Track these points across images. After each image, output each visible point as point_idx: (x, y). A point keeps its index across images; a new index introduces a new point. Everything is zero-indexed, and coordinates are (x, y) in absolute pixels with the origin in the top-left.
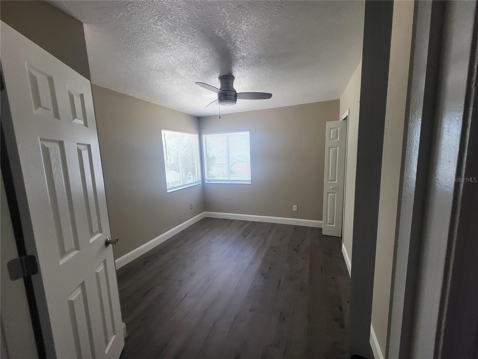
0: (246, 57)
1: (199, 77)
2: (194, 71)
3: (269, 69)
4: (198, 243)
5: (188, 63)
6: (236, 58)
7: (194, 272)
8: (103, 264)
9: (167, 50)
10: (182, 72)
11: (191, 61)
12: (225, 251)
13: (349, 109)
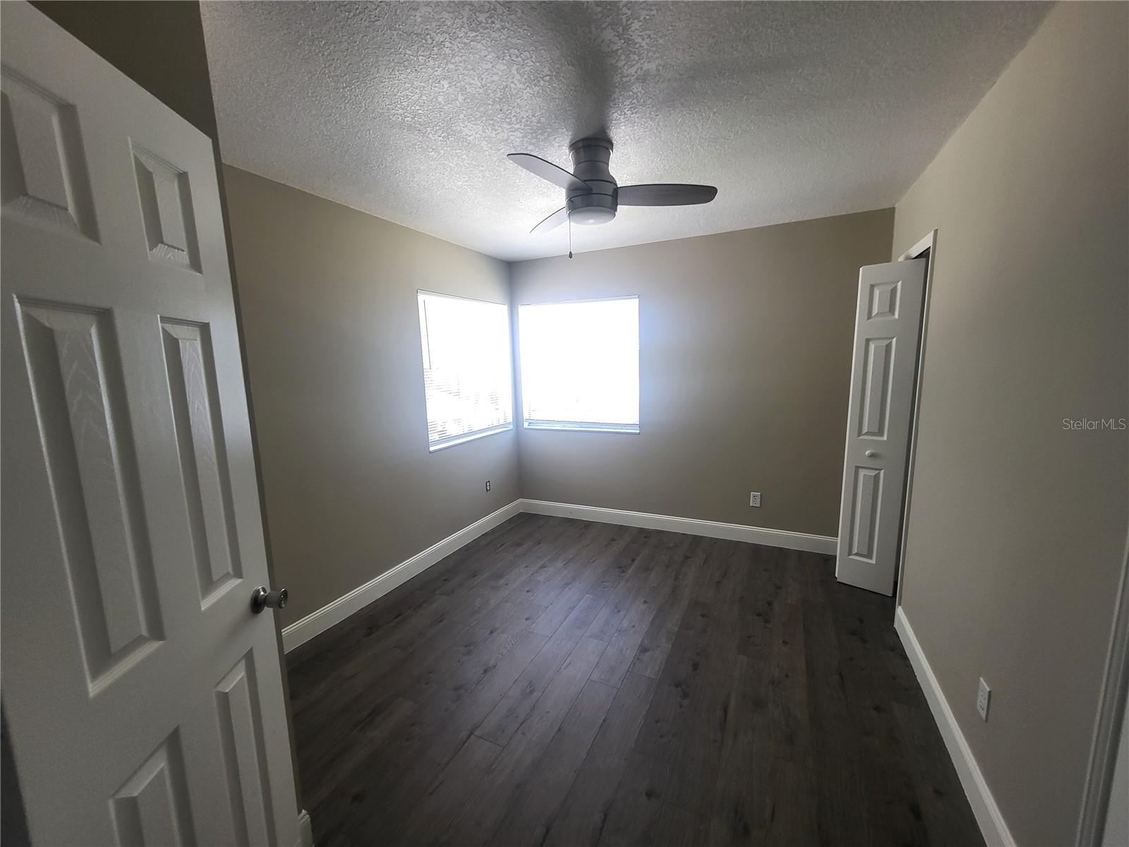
0: (655, 76)
1: (517, 144)
2: (505, 125)
3: (714, 113)
4: (502, 582)
5: (490, 102)
6: (624, 79)
7: (492, 663)
8: (242, 665)
9: (433, 59)
10: (471, 130)
11: (498, 95)
12: (572, 609)
13: (936, 231)
